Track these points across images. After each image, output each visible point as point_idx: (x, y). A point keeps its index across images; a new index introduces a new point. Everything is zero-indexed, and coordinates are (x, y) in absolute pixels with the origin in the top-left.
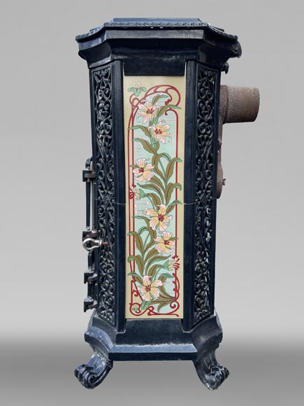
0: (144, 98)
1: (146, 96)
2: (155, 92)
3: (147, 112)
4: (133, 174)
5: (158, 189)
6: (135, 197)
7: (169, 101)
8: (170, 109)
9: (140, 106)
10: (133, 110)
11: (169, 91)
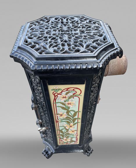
0: (61, 93)
1: (62, 92)
2: (67, 90)
3: (63, 98)
4: (57, 116)
5: (70, 120)
6: (59, 122)
7: (75, 93)
8: (76, 96)
9: (59, 96)
10: (55, 97)
11: (75, 90)
